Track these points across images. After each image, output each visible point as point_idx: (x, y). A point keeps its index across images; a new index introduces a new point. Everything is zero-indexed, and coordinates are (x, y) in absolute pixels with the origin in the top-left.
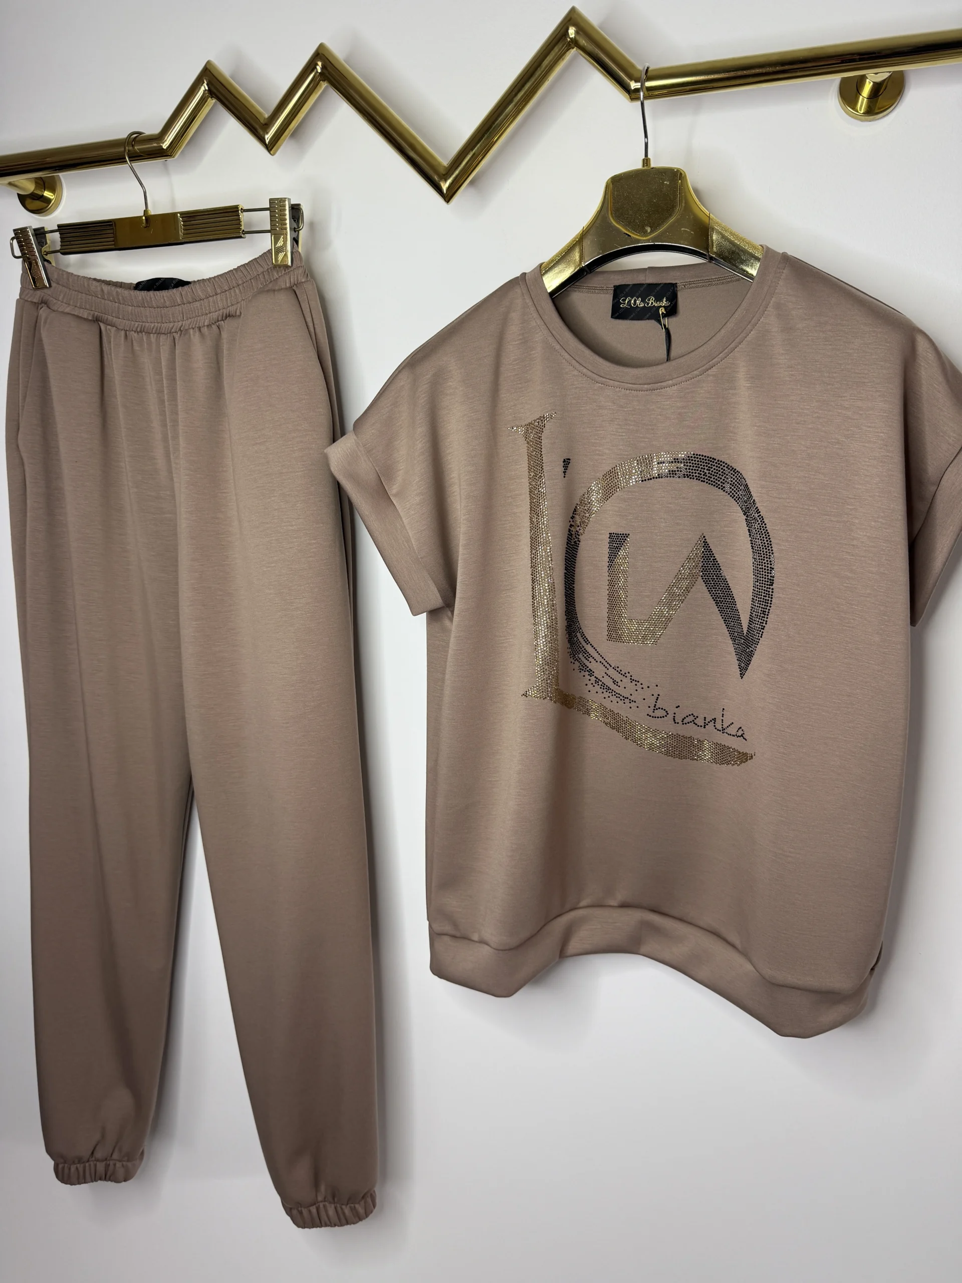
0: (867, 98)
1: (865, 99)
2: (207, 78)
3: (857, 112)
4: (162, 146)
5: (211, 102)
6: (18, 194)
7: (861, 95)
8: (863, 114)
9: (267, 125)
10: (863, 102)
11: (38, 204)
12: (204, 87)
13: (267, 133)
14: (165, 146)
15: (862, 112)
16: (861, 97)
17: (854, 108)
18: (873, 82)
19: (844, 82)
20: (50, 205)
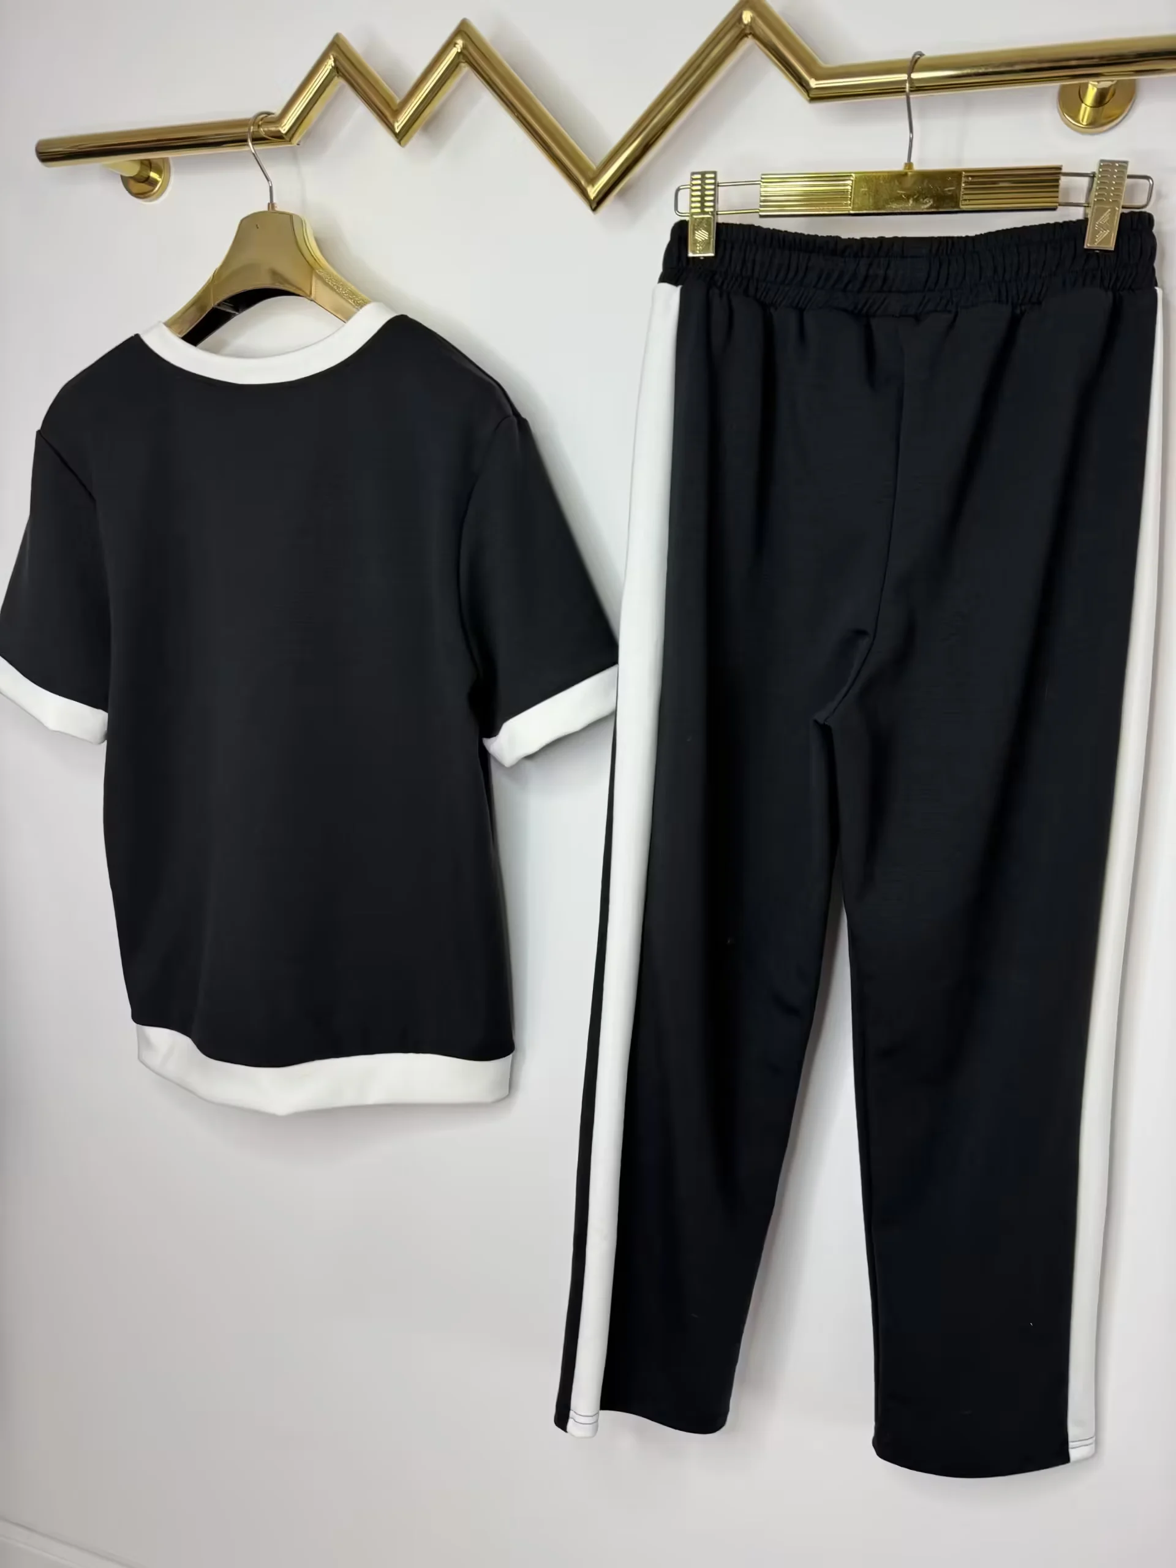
0: (1091, 107)
1: (1088, 108)
2: (333, 53)
3: (1079, 122)
4: (279, 131)
5: (339, 82)
6: (122, 177)
7: (1083, 102)
8: (1087, 125)
9: (396, 113)
10: (1086, 111)
11: (144, 187)
12: (330, 63)
13: (397, 122)
14: (284, 129)
15: (1085, 123)
16: (1083, 105)
17: (1075, 117)
18: (1098, 89)
19: (1063, 88)
20: (157, 189)
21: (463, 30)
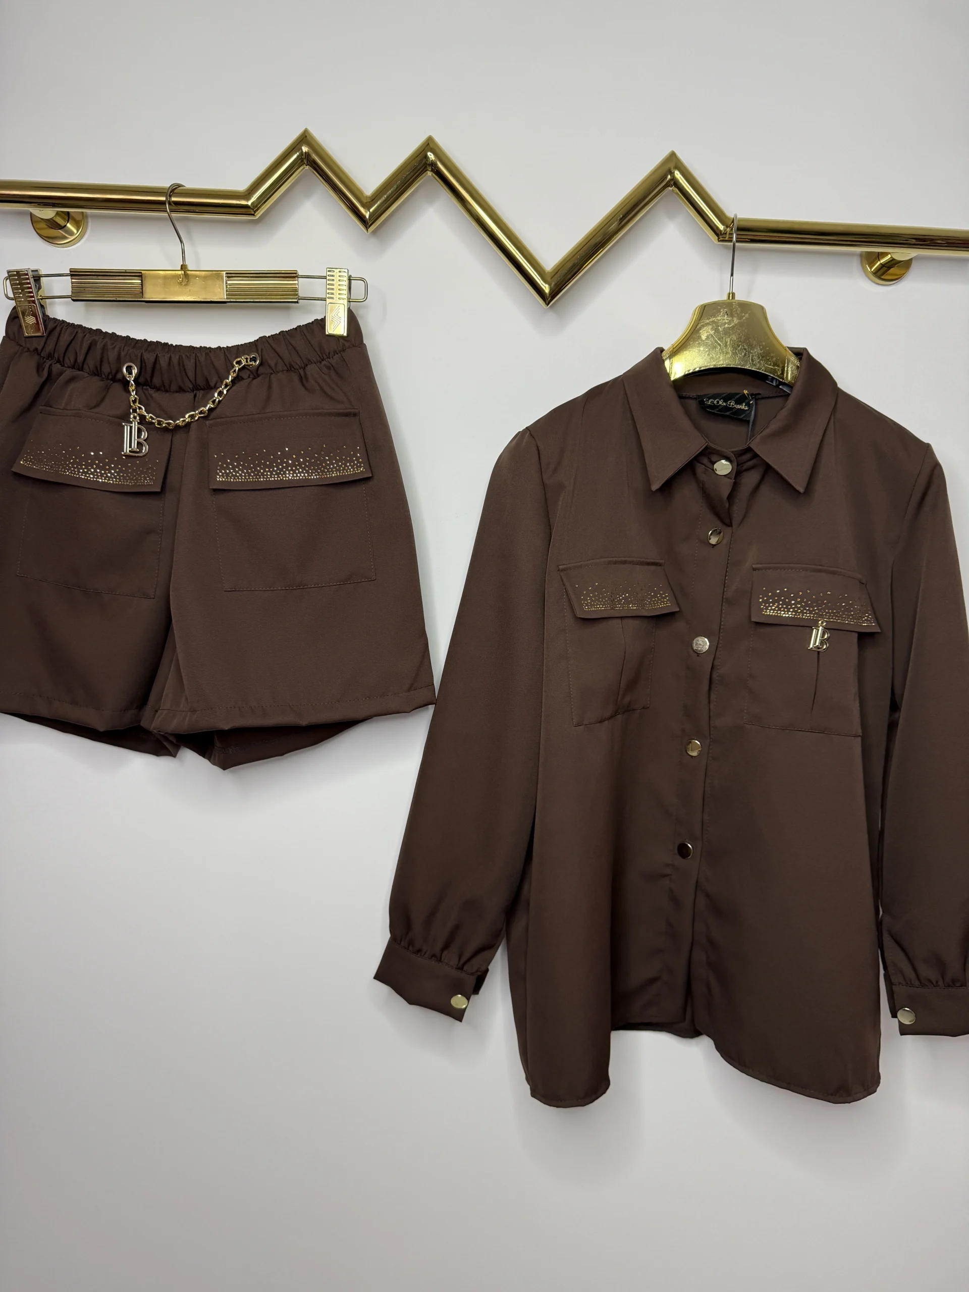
9: (369, 203)
11: (55, 233)
12: (300, 154)
13: (368, 211)
14: (249, 203)
20: (70, 238)
21: (429, 145)
